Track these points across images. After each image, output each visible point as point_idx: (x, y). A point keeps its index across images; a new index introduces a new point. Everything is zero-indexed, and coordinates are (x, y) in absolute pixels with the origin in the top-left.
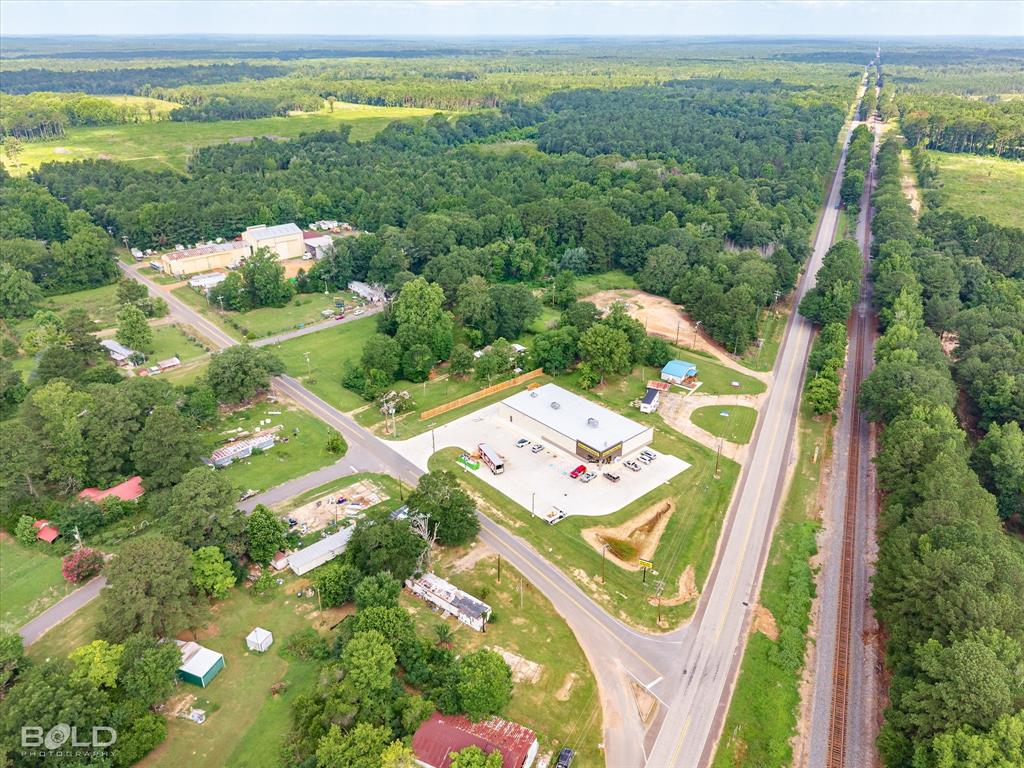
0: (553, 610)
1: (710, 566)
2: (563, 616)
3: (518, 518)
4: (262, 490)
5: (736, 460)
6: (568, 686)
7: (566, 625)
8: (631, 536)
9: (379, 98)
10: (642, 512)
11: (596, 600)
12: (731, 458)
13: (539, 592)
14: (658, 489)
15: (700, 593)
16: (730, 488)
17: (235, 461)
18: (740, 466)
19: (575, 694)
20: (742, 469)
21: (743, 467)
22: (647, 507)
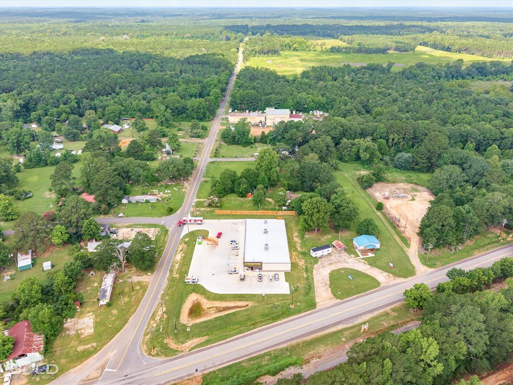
0: (130, 316)
1: (214, 343)
2: (129, 321)
3: (180, 273)
4: (127, 217)
5: (318, 305)
6: (87, 347)
7: (125, 324)
8: (209, 308)
9: (448, 47)
10: (229, 301)
11: (149, 323)
12: (317, 301)
13: (138, 306)
14: (254, 296)
15: (189, 351)
16: (288, 316)
17: (137, 202)
18: (315, 308)
19: (84, 351)
20: (313, 310)
21: (315, 310)
22: (235, 300)
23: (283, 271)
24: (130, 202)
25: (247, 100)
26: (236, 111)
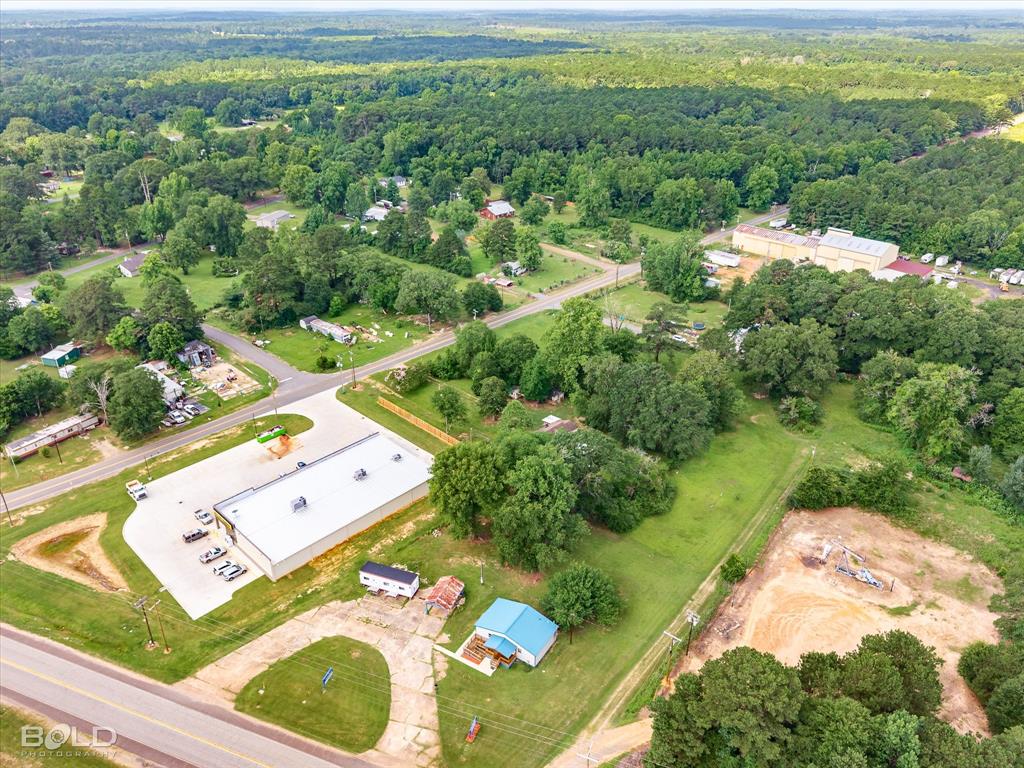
5: (188, 680)
12: (199, 673)
17: (318, 333)
18: (171, 684)
20: (160, 684)
21: (165, 686)
22: (118, 567)
23: (263, 571)
24: (310, 329)
25: (824, 205)
26: (793, 226)
